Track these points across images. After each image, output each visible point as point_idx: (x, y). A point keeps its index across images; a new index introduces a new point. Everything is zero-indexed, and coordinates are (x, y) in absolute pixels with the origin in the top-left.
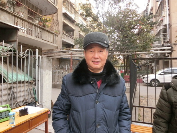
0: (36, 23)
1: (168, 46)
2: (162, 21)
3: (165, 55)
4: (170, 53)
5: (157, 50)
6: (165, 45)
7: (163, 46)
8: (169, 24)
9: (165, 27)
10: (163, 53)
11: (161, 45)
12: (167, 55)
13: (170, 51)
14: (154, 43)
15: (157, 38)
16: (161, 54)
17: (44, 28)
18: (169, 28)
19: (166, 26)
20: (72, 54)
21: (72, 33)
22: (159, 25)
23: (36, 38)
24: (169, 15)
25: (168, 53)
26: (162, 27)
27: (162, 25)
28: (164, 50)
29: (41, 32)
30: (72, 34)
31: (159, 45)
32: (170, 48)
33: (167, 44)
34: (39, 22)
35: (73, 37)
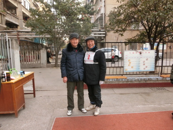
1: (103, 31)
2: (100, 10)
3: (101, 38)
4: (105, 37)
5: (96, 34)
6: (101, 30)
7: (100, 31)
8: (104, 14)
9: (101, 16)
10: (100, 37)
11: (99, 30)
12: (102, 38)
13: (104, 35)
14: (94, 28)
15: (96, 24)
16: (99, 37)
18: (104, 17)
19: (102, 14)
20: (18, 35)
21: (14, 10)
22: (98, 13)
24: (105, 6)
25: (103, 37)
26: (99, 16)
27: (99, 13)
28: (101, 34)
30: (14, 12)
31: (97, 30)
32: (104, 33)
33: (103, 30)
35: (16, 16)
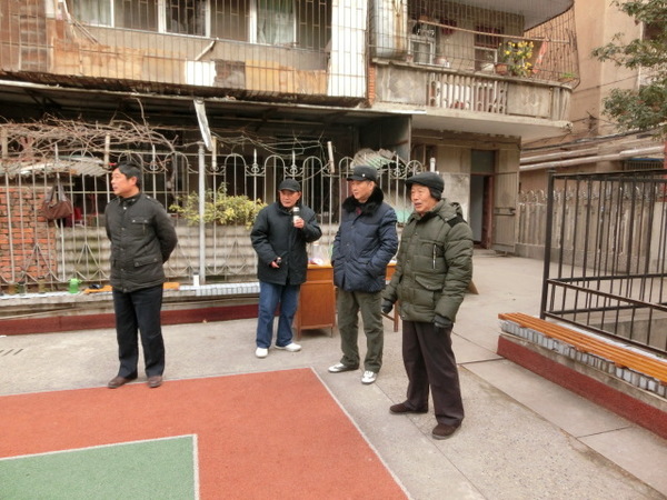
0: (486, 72)
17: (515, 78)
23: (487, 113)
29: (504, 93)
34: (496, 66)
